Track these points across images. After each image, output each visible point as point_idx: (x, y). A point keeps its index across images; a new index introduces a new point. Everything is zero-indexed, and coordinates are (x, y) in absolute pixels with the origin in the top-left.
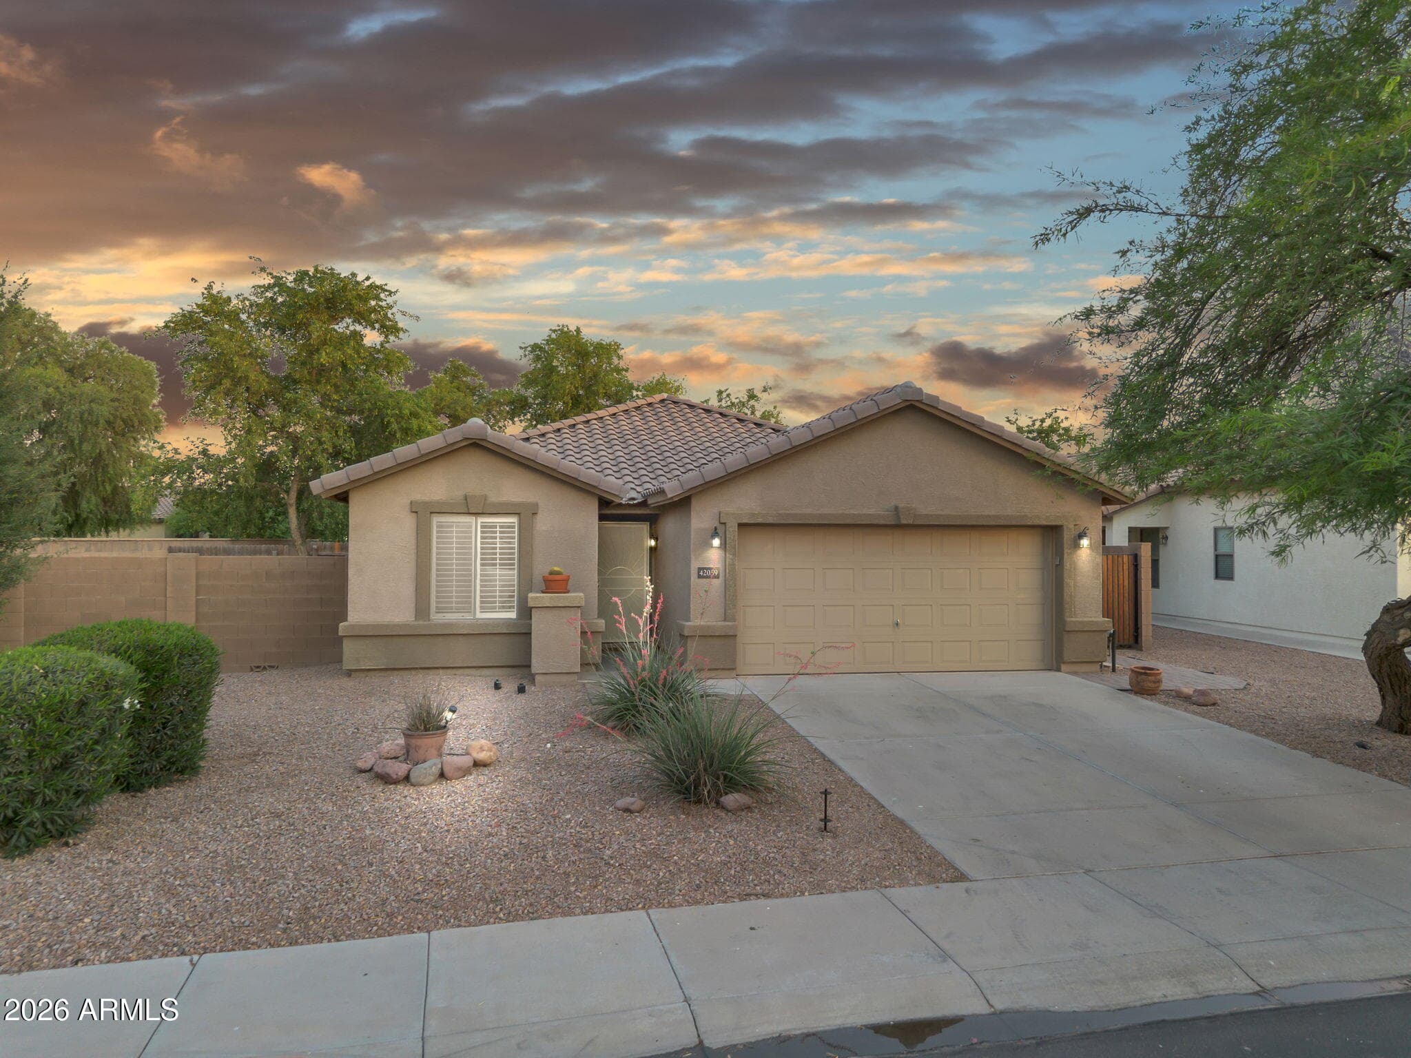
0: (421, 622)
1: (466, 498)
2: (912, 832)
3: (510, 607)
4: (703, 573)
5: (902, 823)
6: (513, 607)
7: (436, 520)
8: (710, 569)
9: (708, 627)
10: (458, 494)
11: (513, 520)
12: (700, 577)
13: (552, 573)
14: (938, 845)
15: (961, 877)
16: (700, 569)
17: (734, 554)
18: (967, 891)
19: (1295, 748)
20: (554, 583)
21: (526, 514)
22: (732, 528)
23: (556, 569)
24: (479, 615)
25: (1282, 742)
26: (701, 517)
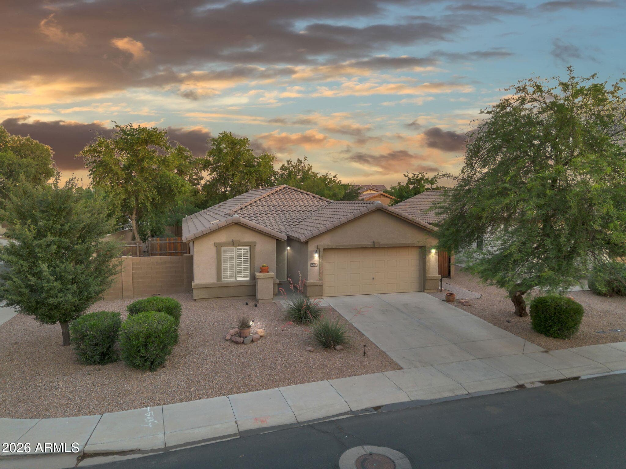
0: (219, 283)
1: (233, 241)
2: (387, 355)
3: (247, 276)
4: (313, 265)
5: (384, 352)
6: (248, 276)
7: (223, 248)
8: (315, 264)
9: (314, 282)
10: (230, 240)
11: (248, 247)
12: (311, 266)
13: (263, 266)
14: (395, 359)
15: (401, 368)
16: (311, 264)
17: (322, 259)
18: (403, 372)
19: (490, 323)
20: (263, 270)
21: (252, 246)
22: (322, 250)
23: (264, 265)
24: (238, 279)
25: (486, 320)
26: (312, 247)
